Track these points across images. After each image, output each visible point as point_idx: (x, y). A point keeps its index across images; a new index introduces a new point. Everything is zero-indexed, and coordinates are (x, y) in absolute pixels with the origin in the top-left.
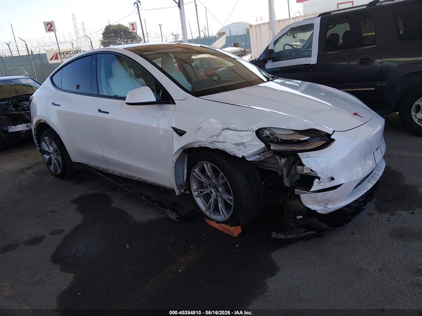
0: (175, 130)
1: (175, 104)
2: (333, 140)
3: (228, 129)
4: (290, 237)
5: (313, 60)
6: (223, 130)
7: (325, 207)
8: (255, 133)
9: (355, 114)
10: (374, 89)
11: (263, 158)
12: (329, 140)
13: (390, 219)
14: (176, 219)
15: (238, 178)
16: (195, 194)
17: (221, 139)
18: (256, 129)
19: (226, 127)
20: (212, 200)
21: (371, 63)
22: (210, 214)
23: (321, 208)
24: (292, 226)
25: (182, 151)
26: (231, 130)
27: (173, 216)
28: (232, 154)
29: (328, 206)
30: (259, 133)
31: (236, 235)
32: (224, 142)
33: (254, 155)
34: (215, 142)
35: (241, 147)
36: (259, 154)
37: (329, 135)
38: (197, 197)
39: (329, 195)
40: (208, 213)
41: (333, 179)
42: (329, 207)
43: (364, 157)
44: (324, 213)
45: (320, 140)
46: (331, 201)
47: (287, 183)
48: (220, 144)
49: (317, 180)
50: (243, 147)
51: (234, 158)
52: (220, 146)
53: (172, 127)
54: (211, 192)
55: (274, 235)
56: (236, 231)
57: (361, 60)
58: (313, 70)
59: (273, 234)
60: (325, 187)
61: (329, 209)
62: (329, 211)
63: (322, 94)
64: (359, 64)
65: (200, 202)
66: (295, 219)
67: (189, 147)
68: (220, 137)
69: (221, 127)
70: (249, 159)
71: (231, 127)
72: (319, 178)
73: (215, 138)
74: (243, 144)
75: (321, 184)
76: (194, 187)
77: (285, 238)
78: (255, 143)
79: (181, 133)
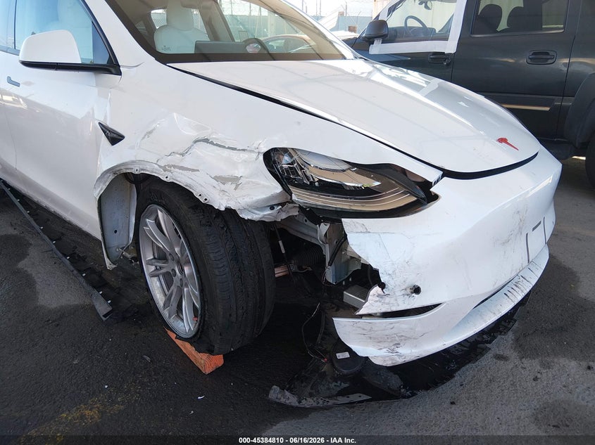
0: (105, 129)
1: (119, 73)
2: (435, 197)
3: (206, 141)
4: (308, 403)
5: (450, 47)
6: (196, 142)
7: (393, 351)
8: (261, 157)
9: (502, 140)
10: (547, 109)
11: (284, 216)
12: (423, 196)
13: (539, 376)
14: (105, 316)
15: (212, 256)
16: (149, 270)
17: (188, 162)
18: (265, 150)
19: (201, 137)
20: (173, 288)
21: (550, 61)
22: (170, 317)
23: (384, 352)
24: (325, 372)
25: (112, 177)
26: (212, 143)
27: (103, 307)
28: (202, 201)
29: (398, 350)
30: (271, 158)
31: (208, 371)
32: (193, 170)
33: (259, 207)
34: (174, 166)
35: (229, 187)
36: (272, 208)
37: (426, 185)
38: (153, 276)
39: (404, 326)
40: (165, 313)
41: (417, 290)
42: (401, 350)
43: (504, 243)
44: (389, 363)
45: (404, 193)
46: (407, 338)
47: (330, 275)
48: (183, 172)
49: (376, 290)
50: (234, 186)
51: (207, 209)
52: (182, 179)
53: (99, 123)
54: (173, 270)
55: (275, 393)
56: (207, 363)
57: (534, 54)
58: (448, 65)
59: (272, 392)
60: (394, 309)
61: (400, 356)
62: (400, 361)
63: (461, 103)
64: (529, 61)
65: (156, 286)
66: (333, 360)
67: (125, 171)
68: (187, 157)
69: (194, 134)
70: (246, 216)
71: (213, 137)
72: (383, 286)
73: (176, 159)
74: (235, 180)
75: (387, 299)
76: (148, 255)
77: (297, 404)
78: (262, 182)
79: (115, 138)
